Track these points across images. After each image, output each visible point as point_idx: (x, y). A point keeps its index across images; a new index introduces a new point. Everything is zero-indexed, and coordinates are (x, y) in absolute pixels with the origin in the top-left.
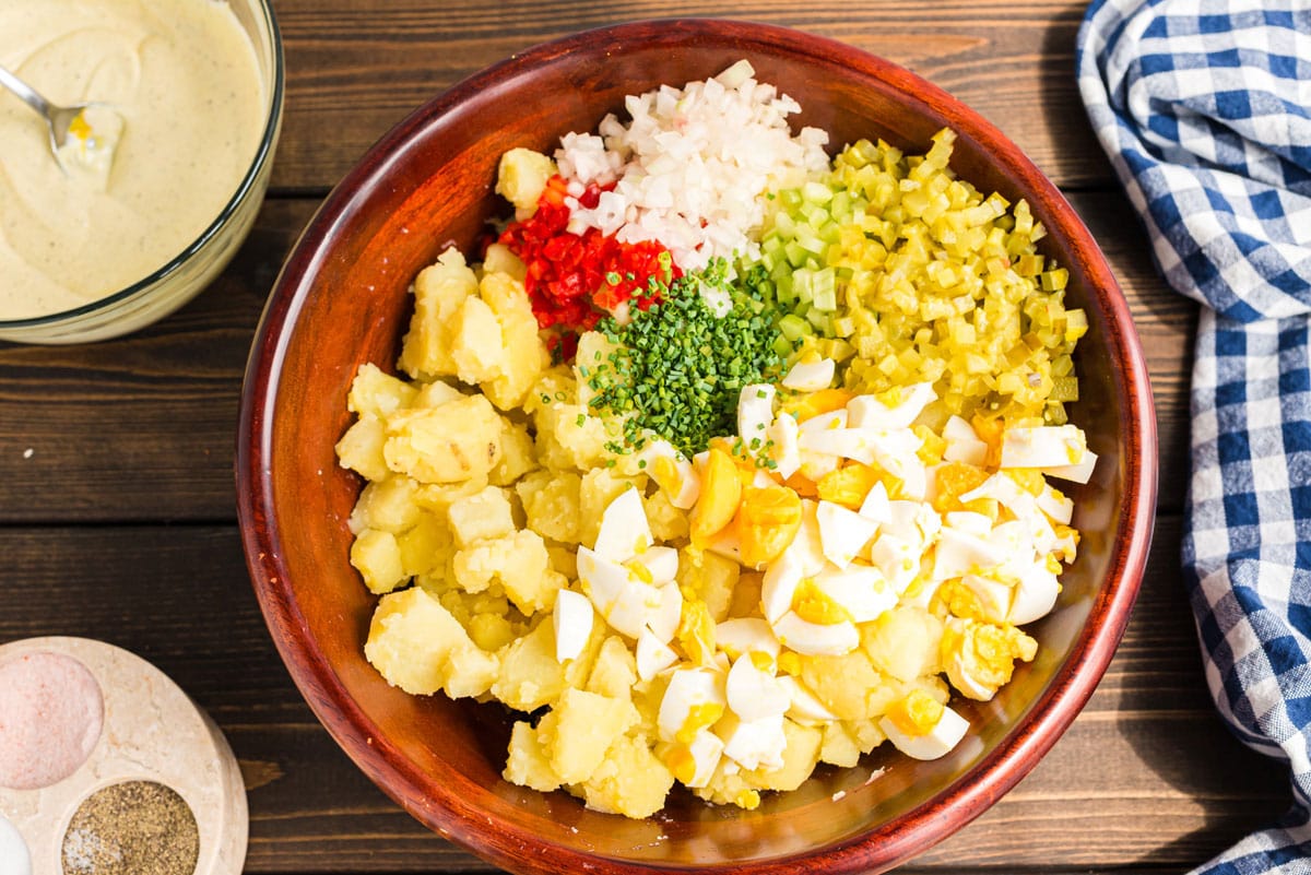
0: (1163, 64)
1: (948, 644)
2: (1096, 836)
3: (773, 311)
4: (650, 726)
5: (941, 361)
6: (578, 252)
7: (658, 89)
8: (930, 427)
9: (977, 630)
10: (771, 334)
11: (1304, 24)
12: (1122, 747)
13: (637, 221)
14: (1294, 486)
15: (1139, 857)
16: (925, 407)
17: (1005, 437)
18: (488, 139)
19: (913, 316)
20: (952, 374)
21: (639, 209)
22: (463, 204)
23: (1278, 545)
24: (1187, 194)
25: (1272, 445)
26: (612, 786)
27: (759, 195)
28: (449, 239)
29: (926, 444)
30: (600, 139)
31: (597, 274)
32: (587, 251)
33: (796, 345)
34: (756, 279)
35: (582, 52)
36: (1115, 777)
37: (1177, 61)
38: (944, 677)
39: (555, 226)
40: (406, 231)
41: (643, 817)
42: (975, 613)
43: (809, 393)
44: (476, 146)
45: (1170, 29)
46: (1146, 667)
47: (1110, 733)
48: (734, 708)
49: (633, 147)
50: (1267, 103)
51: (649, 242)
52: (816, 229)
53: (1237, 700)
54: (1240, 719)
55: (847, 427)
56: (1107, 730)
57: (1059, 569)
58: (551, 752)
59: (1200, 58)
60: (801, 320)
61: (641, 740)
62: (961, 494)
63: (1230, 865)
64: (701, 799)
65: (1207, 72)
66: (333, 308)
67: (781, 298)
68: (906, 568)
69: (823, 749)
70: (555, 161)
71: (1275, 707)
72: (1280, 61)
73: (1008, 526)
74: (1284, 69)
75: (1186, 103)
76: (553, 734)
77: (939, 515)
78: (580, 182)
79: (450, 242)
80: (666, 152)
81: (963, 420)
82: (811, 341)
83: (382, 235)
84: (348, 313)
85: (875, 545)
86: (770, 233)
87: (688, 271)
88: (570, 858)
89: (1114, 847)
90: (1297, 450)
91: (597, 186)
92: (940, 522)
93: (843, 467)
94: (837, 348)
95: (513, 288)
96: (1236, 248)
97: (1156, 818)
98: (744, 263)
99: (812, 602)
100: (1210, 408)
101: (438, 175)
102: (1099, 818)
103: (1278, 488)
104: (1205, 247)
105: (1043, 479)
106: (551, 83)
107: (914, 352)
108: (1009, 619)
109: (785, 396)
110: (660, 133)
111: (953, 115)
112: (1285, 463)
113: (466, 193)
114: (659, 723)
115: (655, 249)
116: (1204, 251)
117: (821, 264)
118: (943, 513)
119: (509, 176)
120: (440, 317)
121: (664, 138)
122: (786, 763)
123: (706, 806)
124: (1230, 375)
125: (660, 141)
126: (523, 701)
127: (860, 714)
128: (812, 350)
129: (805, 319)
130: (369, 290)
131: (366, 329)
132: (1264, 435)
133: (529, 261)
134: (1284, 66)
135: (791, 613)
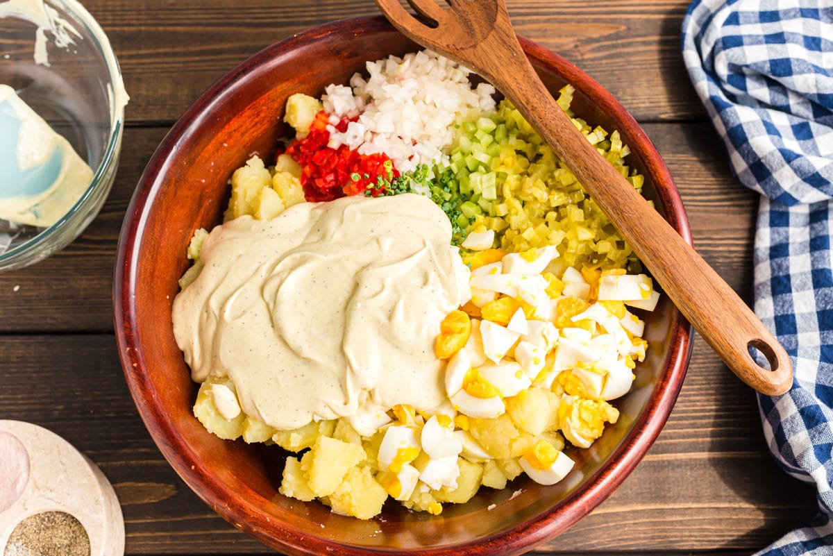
0: (736, 41)
1: (563, 412)
2: (694, 532)
3: (457, 199)
4: (373, 461)
5: (561, 232)
6: (334, 161)
7: (387, 58)
8: (554, 274)
9: (581, 403)
10: (455, 214)
11: (825, 17)
12: (710, 475)
13: (371, 141)
14: (819, 310)
15: (721, 545)
16: (551, 261)
17: (601, 280)
18: (279, 88)
19: (545, 204)
20: (568, 241)
21: (373, 133)
22: (263, 128)
23: (809, 347)
24: (751, 125)
25: (805, 284)
26: (347, 498)
27: (450, 125)
28: (253, 151)
29: (551, 284)
30: (350, 88)
31: (346, 174)
32: (339, 159)
33: (471, 221)
34: (446, 179)
35: (338, 33)
36: (706, 494)
37: (745, 40)
38: (560, 432)
39: (320, 143)
40: (226, 145)
41: (367, 518)
42: (580, 392)
43: (478, 251)
44: (270, 92)
45: (741, 20)
46: (725, 424)
47: (702, 466)
48: (427, 450)
49: (371, 94)
50: (802, 67)
51: (379, 154)
52: (485, 148)
53: (783, 445)
54: (785, 458)
55: (502, 273)
56: (700, 464)
57: (634, 365)
58: (309, 476)
59: (760, 38)
60: (475, 205)
61: (367, 469)
62: (572, 316)
63: (779, 550)
64: (406, 508)
65: (764, 47)
66: (178, 193)
67: (462, 190)
68: (535, 363)
69: (484, 477)
70: (321, 102)
71: (806, 450)
72: (810, 40)
73: (602, 338)
74: (813, 45)
75: (751, 67)
76: (311, 464)
77: (558, 330)
78: (337, 116)
79: (254, 153)
80: (391, 98)
81: (575, 270)
82: (480, 218)
83: (210, 147)
84: (187, 197)
85: (517, 348)
86: (457, 149)
87: (403, 173)
88: (319, 544)
89: (705, 539)
90: (820, 287)
91: (348, 118)
92: (558, 334)
93: (499, 298)
94: (496, 223)
95: (293, 182)
96: (782, 158)
97: (731, 521)
98: (439, 168)
99: (476, 383)
100: (766, 259)
101: (246, 109)
102: (695, 520)
103: (809, 311)
104: (763, 158)
105: (625, 308)
106: (319, 53)
107: (545, 226)
108: (601, 397)
109: (464, 253)
110: (386, 85)
111: (572, 76)
112: (813, 295)
113: (265, 122)
114: (378, 459)
115: (383, 158)
116: (762, 161)
117: (488, 169)
118: (560, 329)
119: (292, 111)
120: (246, 200)
121: (389, 89)
122: (459, 486)
123: (409, 512)
124: (778, 239)
125: (385, 90)
126: (292, 445)
127: (506, 455)
128: (480, 224)
129: (477, 204)
130: (202, 183)
131: (200, 207)
132: (800, 278)
133: (303, 165)
134: (813, 43)
135: (463, 391)
